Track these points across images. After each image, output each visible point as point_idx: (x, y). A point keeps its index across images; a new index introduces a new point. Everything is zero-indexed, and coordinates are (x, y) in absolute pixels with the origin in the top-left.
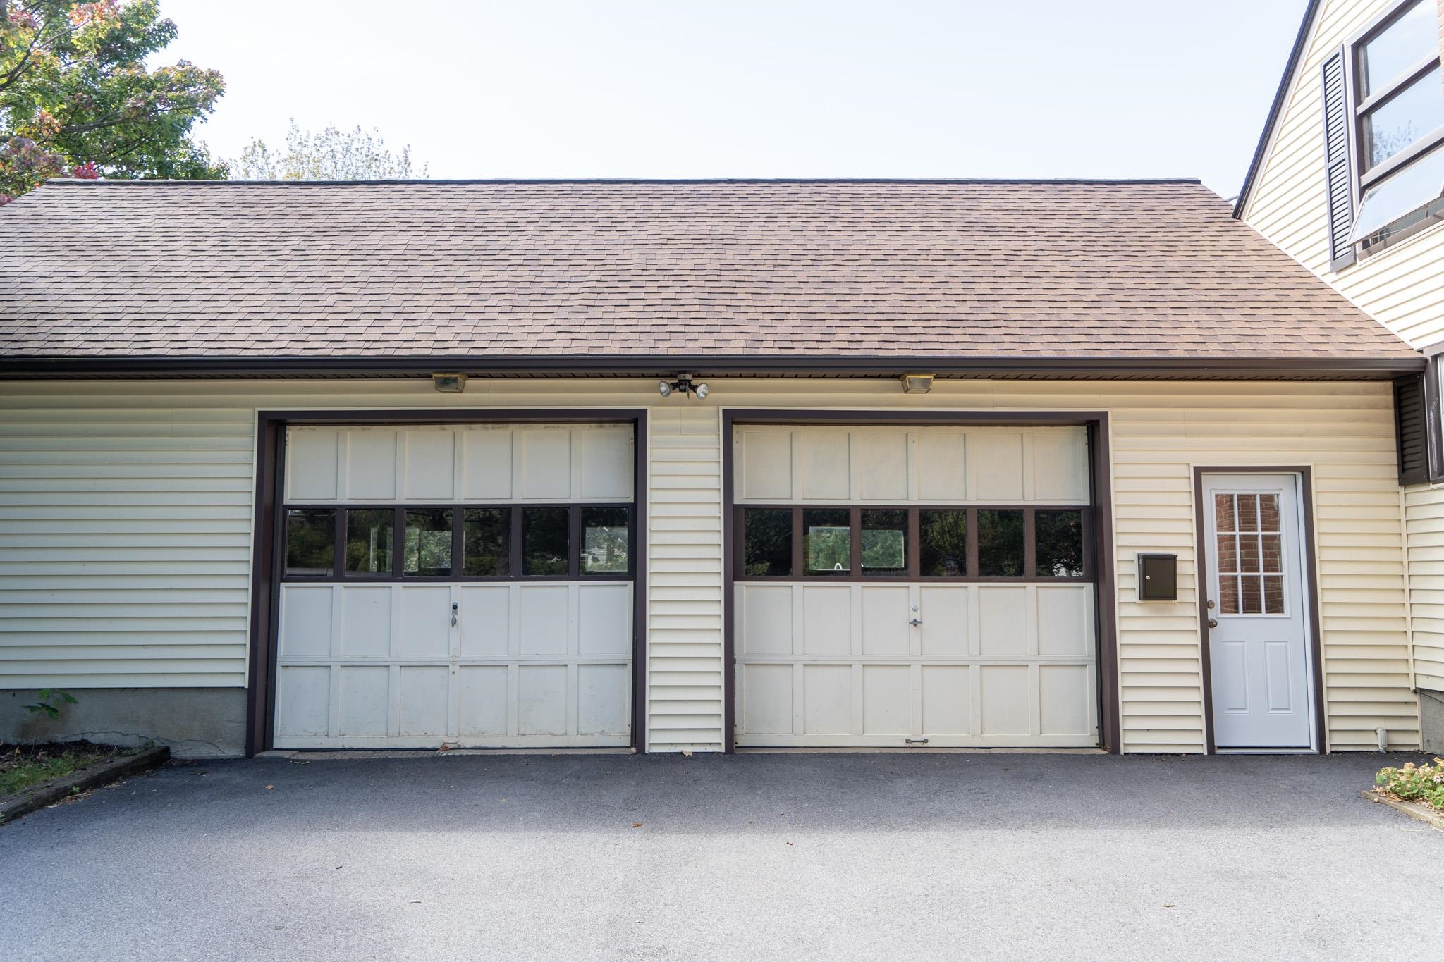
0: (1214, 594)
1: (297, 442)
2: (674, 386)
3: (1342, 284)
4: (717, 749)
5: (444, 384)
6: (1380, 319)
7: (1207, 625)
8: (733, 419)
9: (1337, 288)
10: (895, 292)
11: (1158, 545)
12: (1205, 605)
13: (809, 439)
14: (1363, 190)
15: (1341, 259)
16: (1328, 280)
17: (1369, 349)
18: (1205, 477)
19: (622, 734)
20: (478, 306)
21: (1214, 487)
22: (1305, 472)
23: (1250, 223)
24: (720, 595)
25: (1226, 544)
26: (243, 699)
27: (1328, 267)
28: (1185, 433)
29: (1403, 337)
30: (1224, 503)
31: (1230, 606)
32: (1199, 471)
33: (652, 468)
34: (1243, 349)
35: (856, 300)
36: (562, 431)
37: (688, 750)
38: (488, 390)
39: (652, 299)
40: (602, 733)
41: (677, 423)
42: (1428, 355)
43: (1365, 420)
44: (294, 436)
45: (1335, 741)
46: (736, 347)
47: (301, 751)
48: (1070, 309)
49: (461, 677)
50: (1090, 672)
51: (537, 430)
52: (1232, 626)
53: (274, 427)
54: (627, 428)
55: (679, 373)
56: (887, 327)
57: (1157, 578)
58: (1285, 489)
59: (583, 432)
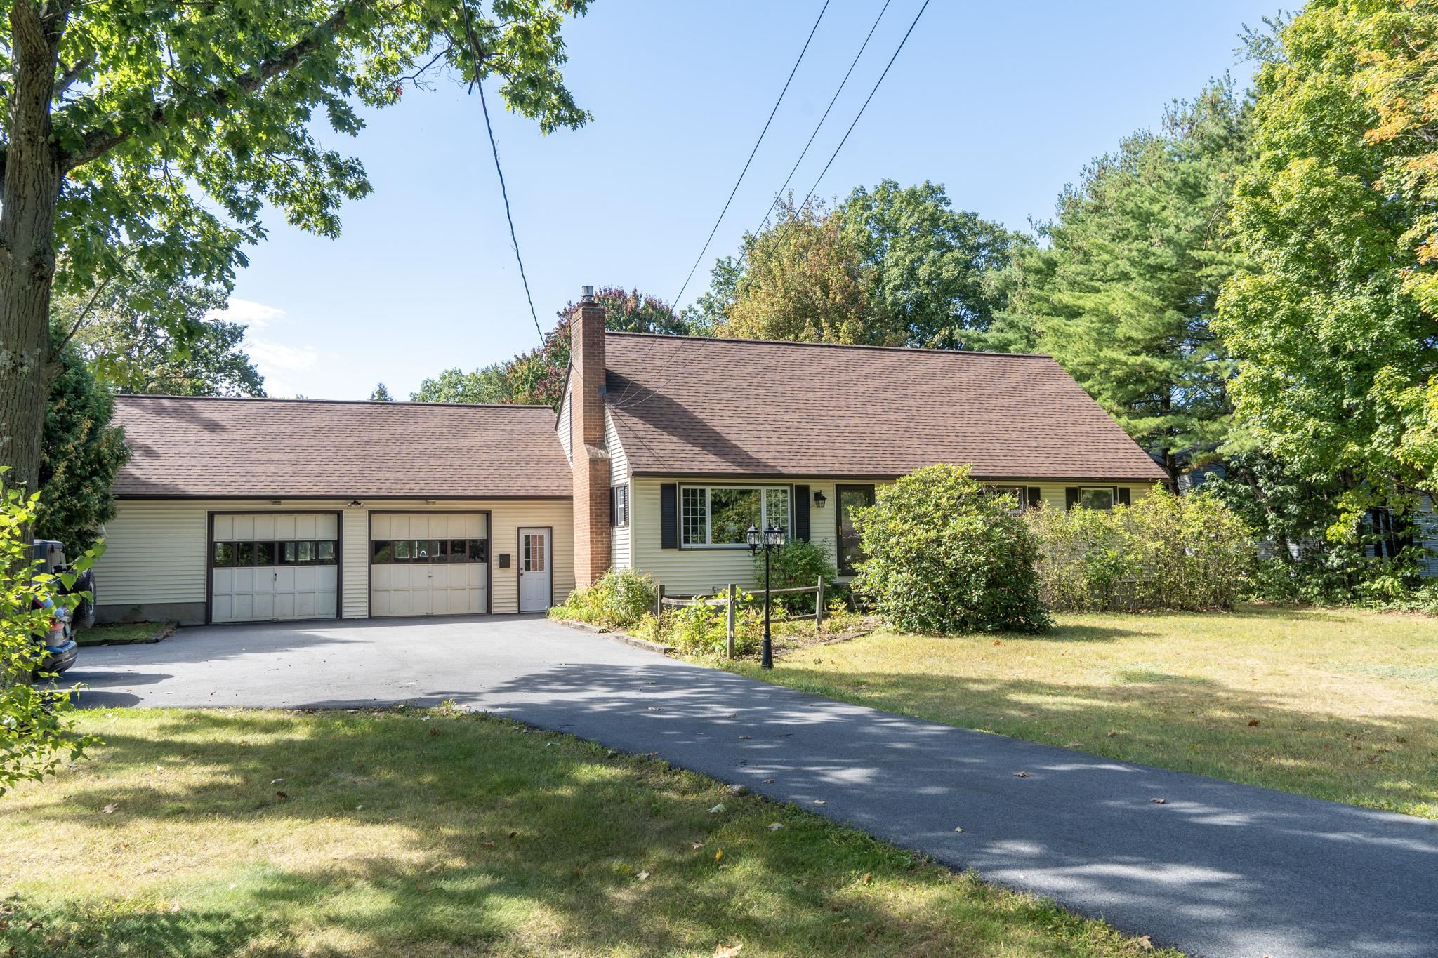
0: (522, 565)
1: (217, 520)
2: (353, 503)
4: (366, 617)
5: (275, 503)
7: (519, 575)
8: (371, 513)
10: (426, 468)
11: (505, 551)
12: (519, 568)
13: (396, 519)
18: (521, 530)
19: (333, 614)
20: (281, 473)
21: (523, 533)
22: (551, 528)
23: (558, 434)
24: (366, 569)
25: (526, 550)
26: (204, 605)
28: (513, 517)
30: (527, 537)
31: (526, 569)
32: (519, 529)
33: (345, 529)
34: (531, 492)
35: (413, 472)
36: (314, 515)
37: (357, 617)
39: (343, 470)
40: (326, 614)
41: (353, 513)
44: (216, 518)
46: (373, 492)
47: (222, 623)
48: (484, 475)
49: (278, 597)
50: (485, 591)
51: (304, 516)
52: (529, 576)
53: (211, 515)
54: (336, 516)
55: (355, 500)
56: (422, 483)
57: (505, 561)
58: (545, 533)
59: (320, 516)
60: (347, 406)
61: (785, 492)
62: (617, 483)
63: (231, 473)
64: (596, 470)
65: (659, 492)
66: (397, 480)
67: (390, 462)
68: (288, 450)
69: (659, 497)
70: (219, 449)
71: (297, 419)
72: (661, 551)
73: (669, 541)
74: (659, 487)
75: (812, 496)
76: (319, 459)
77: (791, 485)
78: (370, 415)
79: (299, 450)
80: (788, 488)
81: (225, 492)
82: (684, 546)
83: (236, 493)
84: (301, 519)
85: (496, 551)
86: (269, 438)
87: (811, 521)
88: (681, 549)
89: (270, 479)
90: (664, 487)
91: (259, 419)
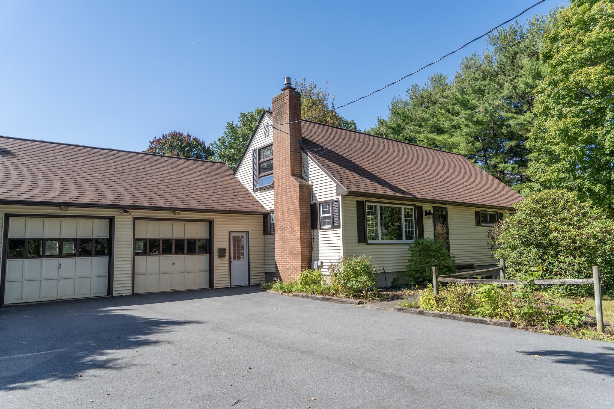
0: (232, 256)
1: (12, 221)
2: (123, 211)
3: (255, 195)
4: (130, 294)
5: (63, 209)
6: (262, 203)
7: (230, 262)
8: (135, 219)
9: (254, 195)
11: (222, 246)
12: (230, 258)
13: (151, 224)
14: (259, 178)
15: (255, 191)
16: (252, 193)
17: (259, 210)
18: (231, 233)
19: (105, 293)
21: (233, 235)
22: (248, 232)
23: (237, 177)
24: (131, 259)
25: (234, 246)
27: (252, 191)
28: (228, 224)
29: (265, 207)
30: (234, 238)
31: (234, 258)
32: (230, 232)
33: (115, 230)
34: (239, 209)
36: (91, 220)
37: (124, 295)
38: (74, 210)
39: (112, 189)
40: (100, 293)
41: (122, 220)
42: (269, 211)
43: (258, 222)
44: (11, 219)
45: (251, 283)
46: (139, 203)
47: (13, 304)
48: (206, 197)
49: (62, 281)
50: (208, 273)
51: (84, 220)
52: (235, 262)
53: (7, 217)
54: (108, 221)
55: (125, 209)
56: (170, 200)
57: (222, 253)
58: (245, 235)
59: (96, 221)
60: (102, 151)
61: (411, 209)
62: (319, 200)
63: (25, 185)
64: (303, 192)
65: (355, 206)
66: (152, 197)
67: (143, 186)
68: (67, 173)
69: (355, 209)
70: (10, 168)
71: (69, 155)
72: (357, 244)
73: (362, 238)
74: (355, 203)
75: (424, 213)
76: (92, 180)
77: (414, 206)
78: (119, 157)
79: (75, 173)
80: (412, 207)
81: (22, 198)
82: (370, 241)
83: (32, 199)
84: (81, 221)
85: (217, 245)
86: (50, 164)
87: (424, 227)
88: (368, 244)
89: (58, 191)
90: (358, 203)
91: (39, 152)
